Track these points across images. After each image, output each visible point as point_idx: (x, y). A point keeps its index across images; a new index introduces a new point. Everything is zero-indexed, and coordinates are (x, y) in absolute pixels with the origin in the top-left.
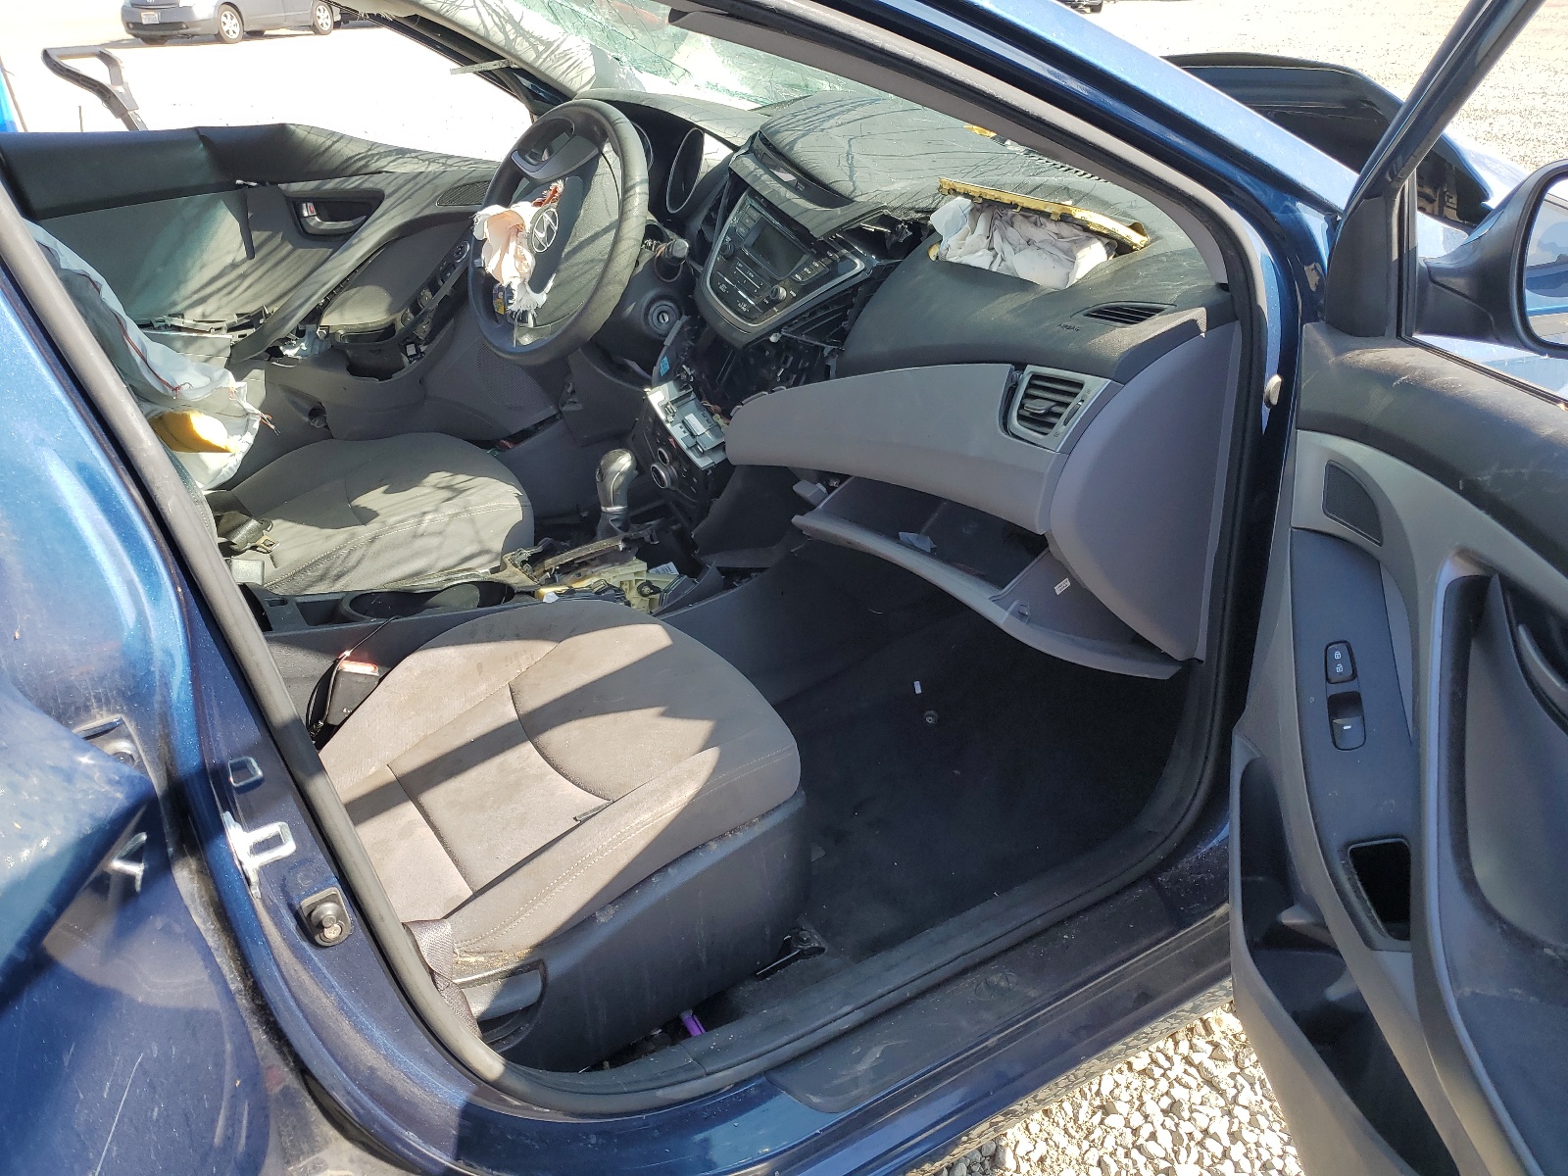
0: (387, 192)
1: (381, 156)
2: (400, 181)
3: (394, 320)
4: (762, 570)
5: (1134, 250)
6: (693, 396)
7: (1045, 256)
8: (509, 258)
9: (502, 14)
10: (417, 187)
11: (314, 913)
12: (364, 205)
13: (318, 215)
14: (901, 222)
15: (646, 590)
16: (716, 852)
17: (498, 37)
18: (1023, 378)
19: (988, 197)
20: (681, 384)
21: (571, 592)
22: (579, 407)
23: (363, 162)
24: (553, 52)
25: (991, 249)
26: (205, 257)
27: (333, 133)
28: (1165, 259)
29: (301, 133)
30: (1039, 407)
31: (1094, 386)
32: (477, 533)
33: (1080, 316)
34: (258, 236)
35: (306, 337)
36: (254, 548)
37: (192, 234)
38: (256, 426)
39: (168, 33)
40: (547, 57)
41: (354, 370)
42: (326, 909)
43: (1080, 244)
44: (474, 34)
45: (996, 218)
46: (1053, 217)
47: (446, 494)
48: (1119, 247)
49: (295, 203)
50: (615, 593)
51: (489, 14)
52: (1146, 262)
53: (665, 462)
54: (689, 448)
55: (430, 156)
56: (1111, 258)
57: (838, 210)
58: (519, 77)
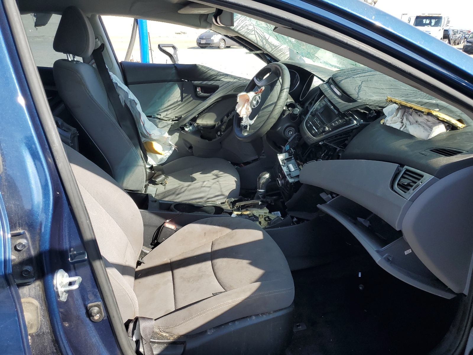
0: (220, 86)
1: (221, 75)
2: (224, 83)
3: (216, 124)
4: (307, 220)
5: (458, 129)
6: (293, 158)
7: (421, 127)
8: (244, 109)
9: (263, 37)
10: (229, 85)
11: (91, 309)
12: (212, 89)
13: (201, 91)
14: (372, 110)
15: (267, 219)
16: (254, 320)
17: (260, 44)
18: (403, 170)
19: (402, 104)
20: (290, 154)
21: (241, 215)
22: (265, 157)
23: (215, 77)
24: (277, 49)
25: (402, 123)
26: (170, 99)
27: (209, 68)
28: (470, 134)
29: (200, 67)
30: (405, 182)
31: (428, 177)
32: (221, 189)
33: (428, 150)
34: (184, 95)
35: (192, 126)
36: (161, 184)
37: (167, 92)
38: (173, 149)
39: (206, 46)
40: (275, 50)
41: (202, 137)
42: (94, 309)
43: (435, 124)
44: (253, 42)
45: (406, 112)
46: (424, 113)
47: (215, 177)
48: (451, 127)
49: (195, 87)
50: (254, 218)
51: (259, 37)
52: (461, 134)
53: (280, 178)
54: (288, 175)
55: (234, 77)
56: (448, 131)
57: (351, 104)
58: (266, 56)
